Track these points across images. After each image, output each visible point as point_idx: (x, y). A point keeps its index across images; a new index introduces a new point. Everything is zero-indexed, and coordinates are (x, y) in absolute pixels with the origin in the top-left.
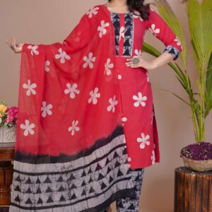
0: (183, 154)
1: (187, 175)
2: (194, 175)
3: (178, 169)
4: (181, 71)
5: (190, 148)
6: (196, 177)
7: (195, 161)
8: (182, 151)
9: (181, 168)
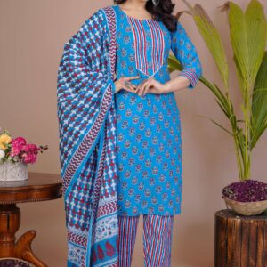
0: (225, 194)
1: (231, 220)
2: (238, 220)
3: (218, 212)
4: (222, 95)
5: (233, 187)
6: (242, 223)
7: (241, 204)
8: (224, 191)
9: (223, 211)
